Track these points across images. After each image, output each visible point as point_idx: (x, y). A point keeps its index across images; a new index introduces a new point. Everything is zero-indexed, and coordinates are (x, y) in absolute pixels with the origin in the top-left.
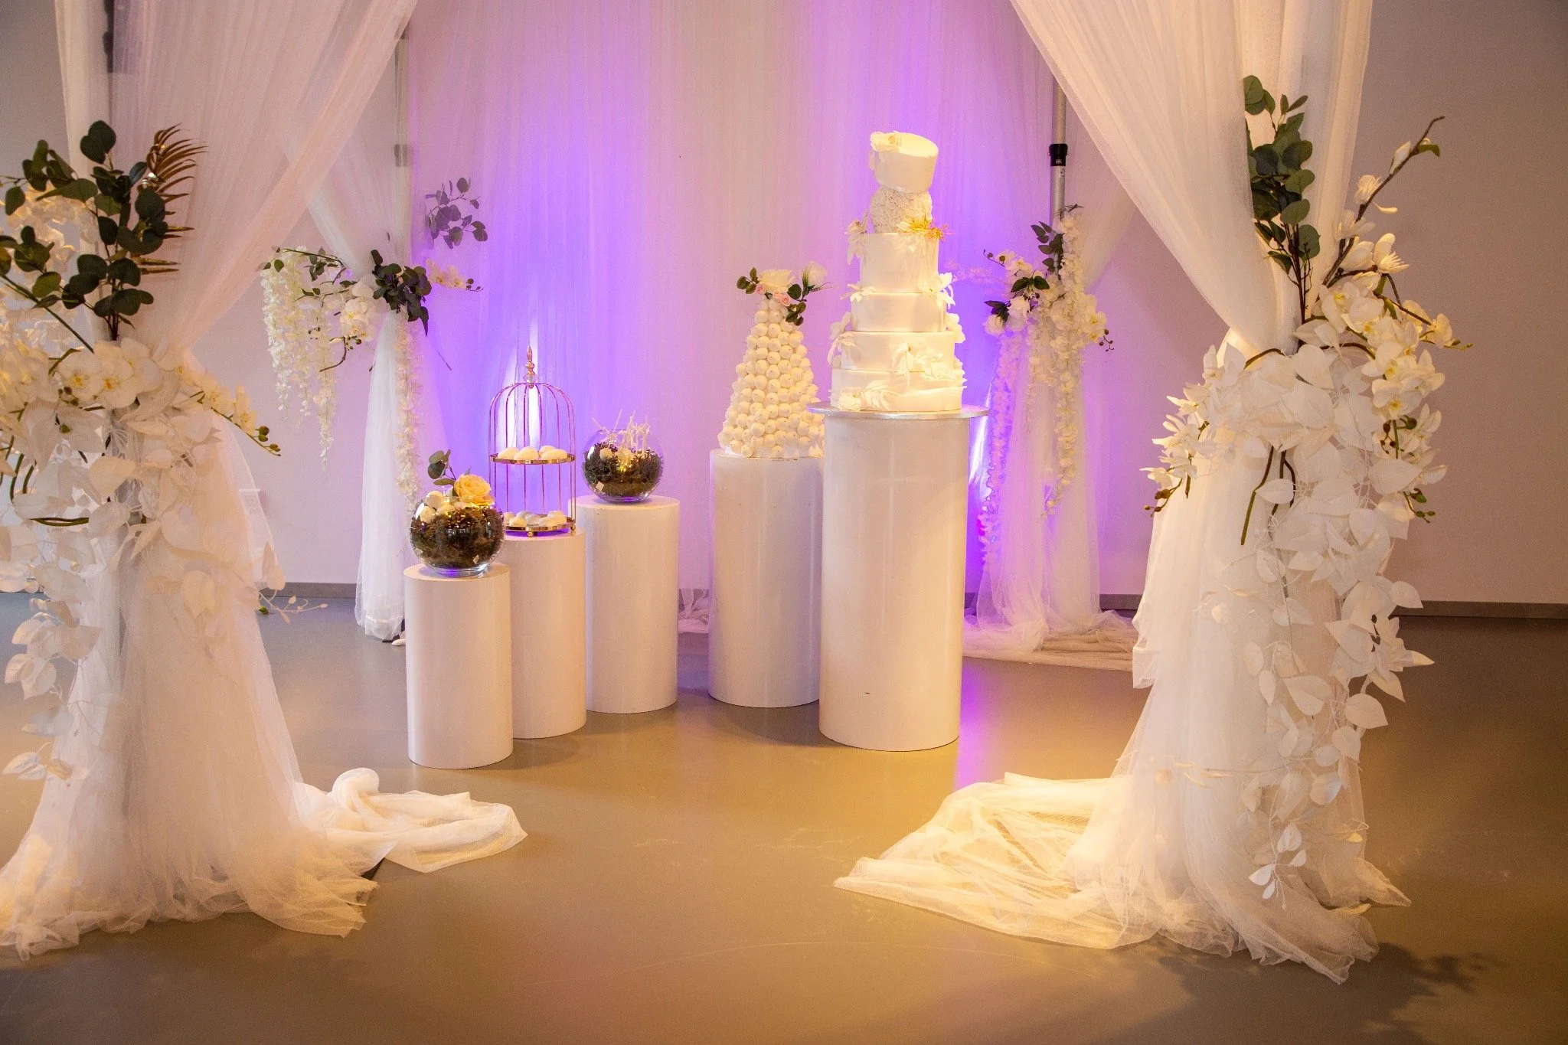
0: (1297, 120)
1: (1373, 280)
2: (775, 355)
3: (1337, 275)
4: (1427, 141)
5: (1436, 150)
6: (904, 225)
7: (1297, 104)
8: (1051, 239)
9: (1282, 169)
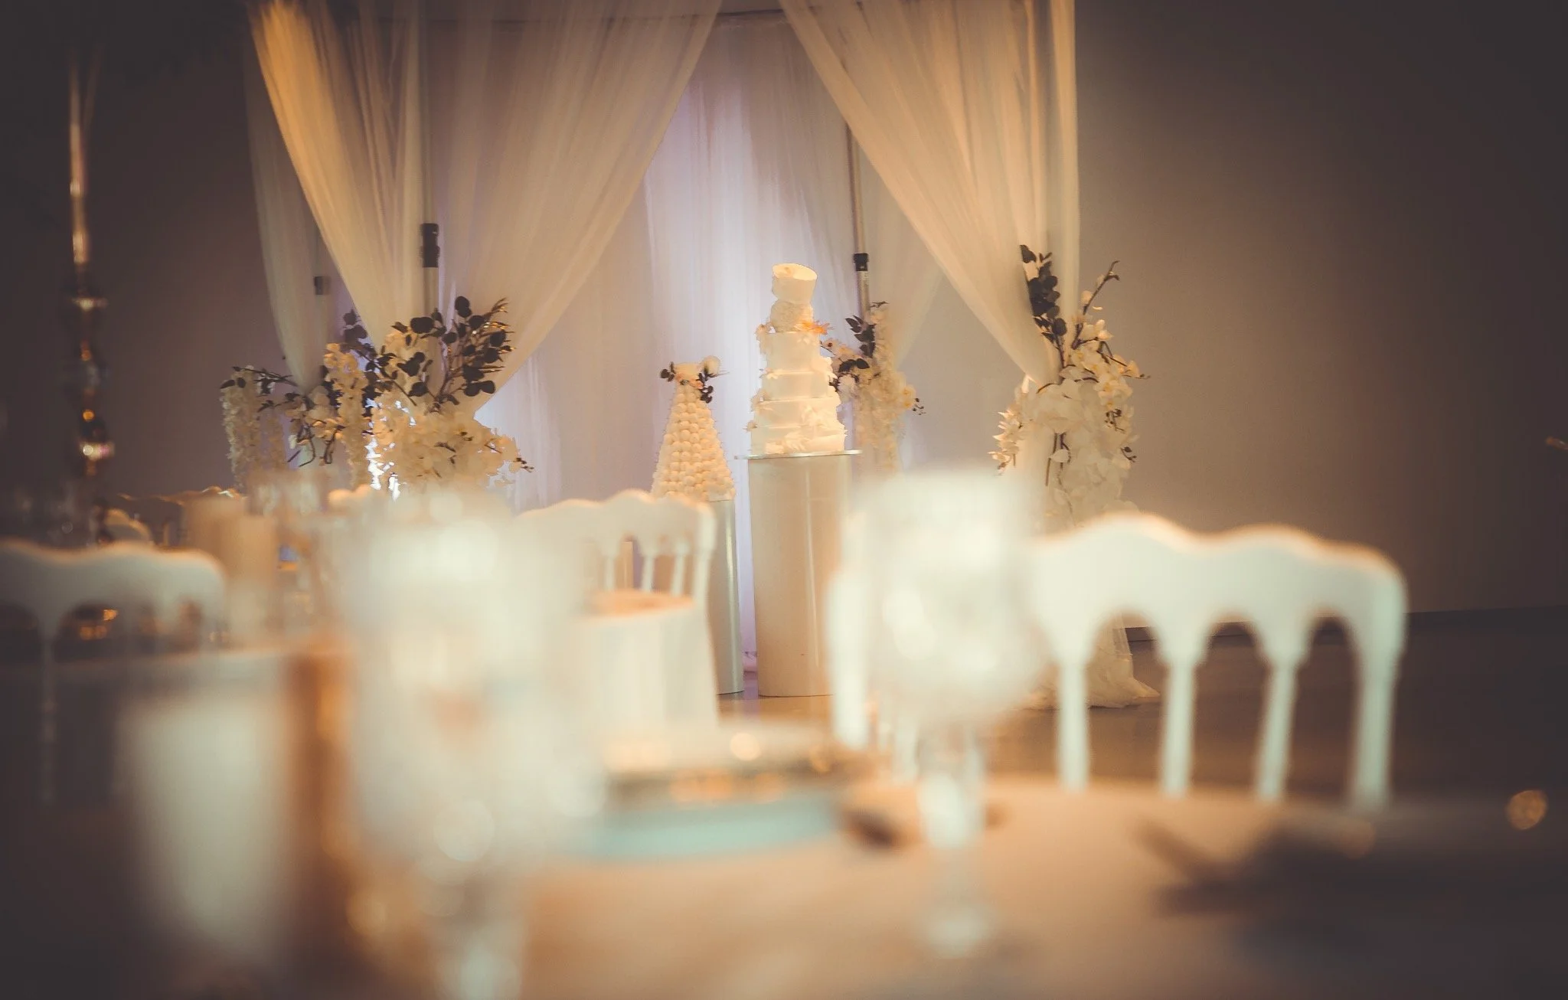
0: (1048, 264)
1: (1095, 345)
2: (695, 426)
3: (1077, 344)
4: (1112, 273)
5: (1117, 277)
6: (799, 326)
7: (1047, 257)
8: (864, 329)
9: (1044, 291)
